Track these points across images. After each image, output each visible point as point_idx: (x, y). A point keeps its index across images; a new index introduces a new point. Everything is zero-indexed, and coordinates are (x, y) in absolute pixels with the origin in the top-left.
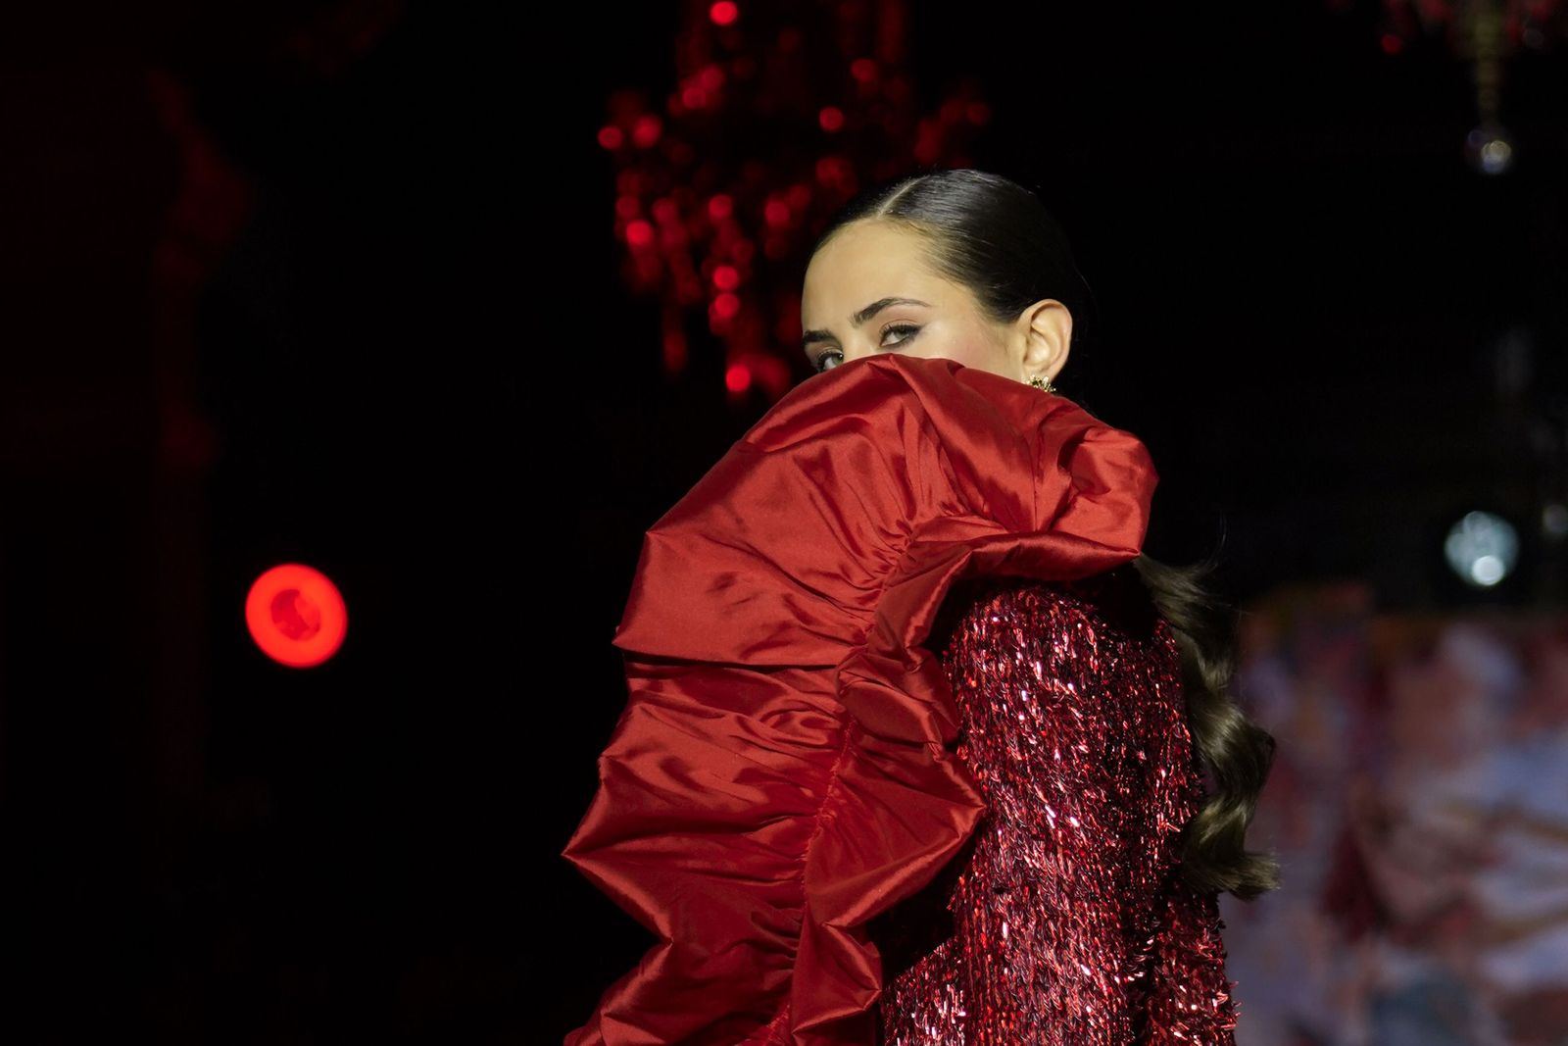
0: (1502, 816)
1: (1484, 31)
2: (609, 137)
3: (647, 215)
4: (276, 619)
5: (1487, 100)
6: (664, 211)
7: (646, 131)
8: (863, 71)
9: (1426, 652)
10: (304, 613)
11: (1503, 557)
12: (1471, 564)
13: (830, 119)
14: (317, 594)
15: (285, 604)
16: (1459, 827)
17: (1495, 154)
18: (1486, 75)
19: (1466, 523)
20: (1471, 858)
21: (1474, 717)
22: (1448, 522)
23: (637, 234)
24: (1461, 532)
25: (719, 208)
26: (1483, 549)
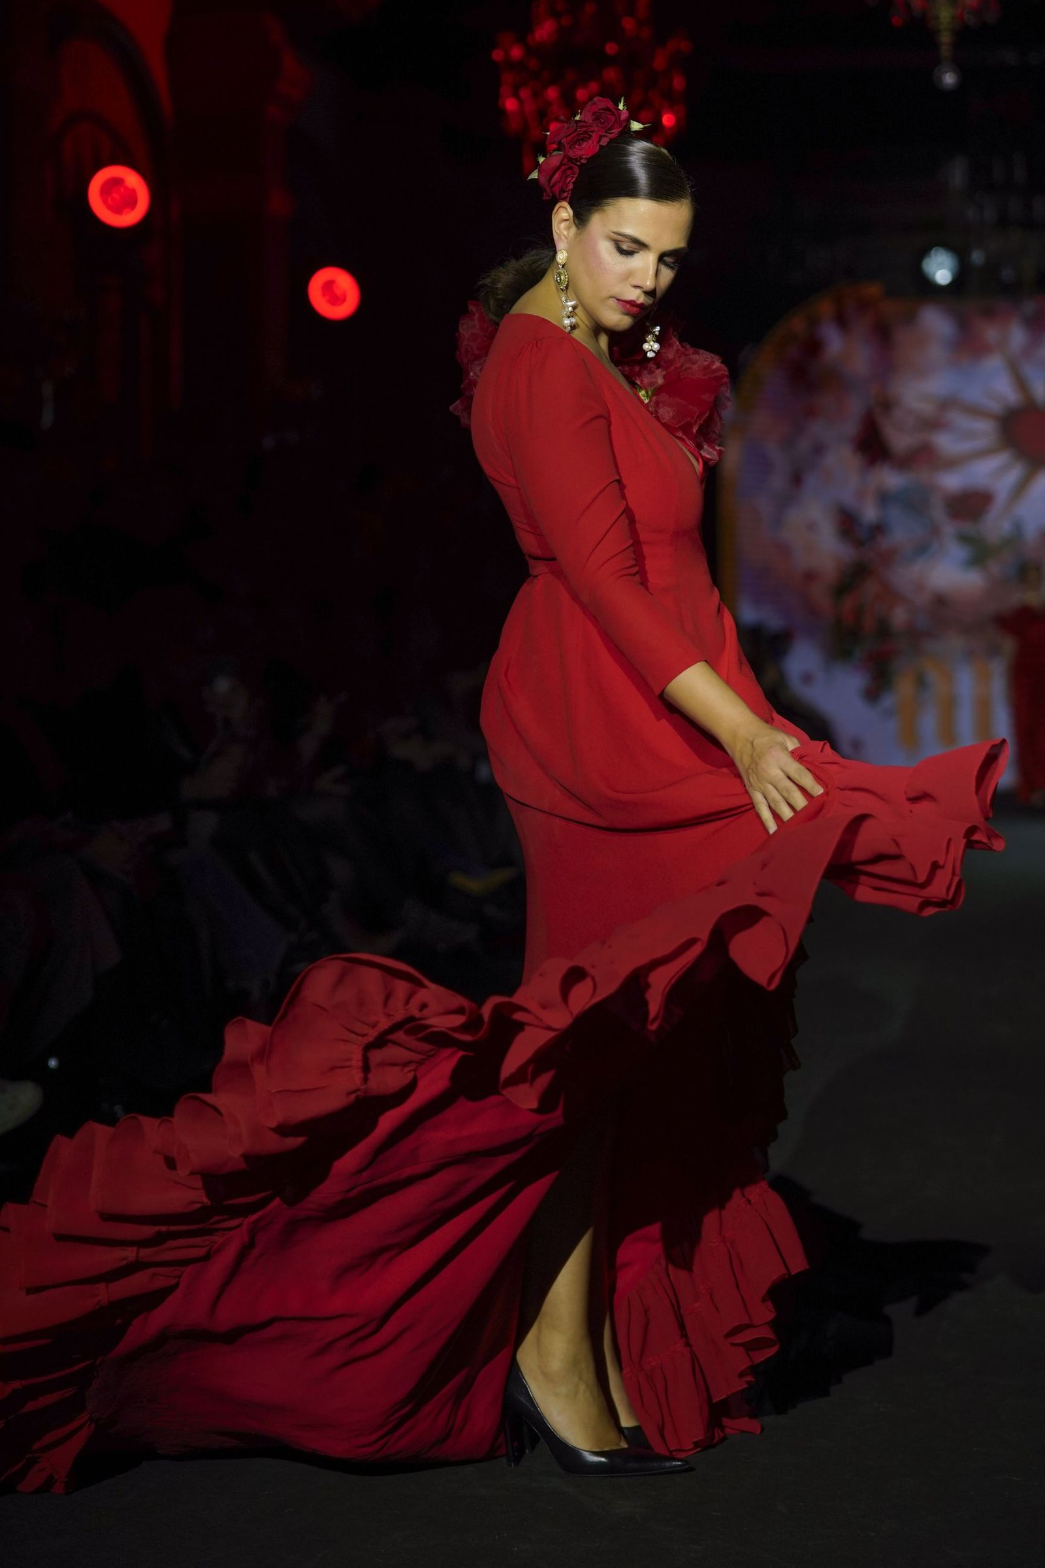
0: (948, 403)
1: (945, 15)
2: (497, 55)
3: (516, 95)
4: (324, 295)
5: (945, 51)
6: (525, 93)
7: (516, 53)
8: (628, 24)
9: (910, 318)
10: (338, 292)
11: (951, 270)
12: (935, 273)
13: (611, 48)
14: (345, 282)
15: (329, 286)
16: (927, 409)
17: (949, 79)
18: (945, 38)
19: (933, 252)
20: (933, 424)
21: (936, 352)
22: (924, 252)
23: (510, 105)
24: (930, 257)
25: (552, 93)
26: (941, 267)
